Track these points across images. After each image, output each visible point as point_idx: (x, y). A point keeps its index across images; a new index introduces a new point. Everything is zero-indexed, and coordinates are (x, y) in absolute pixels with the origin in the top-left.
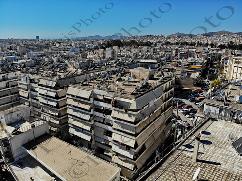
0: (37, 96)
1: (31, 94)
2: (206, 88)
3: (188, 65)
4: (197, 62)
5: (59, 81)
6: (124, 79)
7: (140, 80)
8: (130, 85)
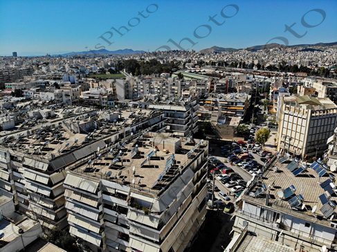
0: (21, 179)
1: (13, 176)
2: (250, 138)
3: (228, 105)
4: (238, 101)
5: (52, 162)
6: (143, 153)
7: (165, 154)
8: (152, 166)
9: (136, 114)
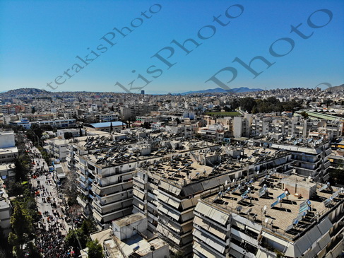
0: (154, 200)
1: (148, 196)
5: (184, 188)
6: (272, 194)
7: (297, 199)
8: (284, 210)
9: (259, 153)
